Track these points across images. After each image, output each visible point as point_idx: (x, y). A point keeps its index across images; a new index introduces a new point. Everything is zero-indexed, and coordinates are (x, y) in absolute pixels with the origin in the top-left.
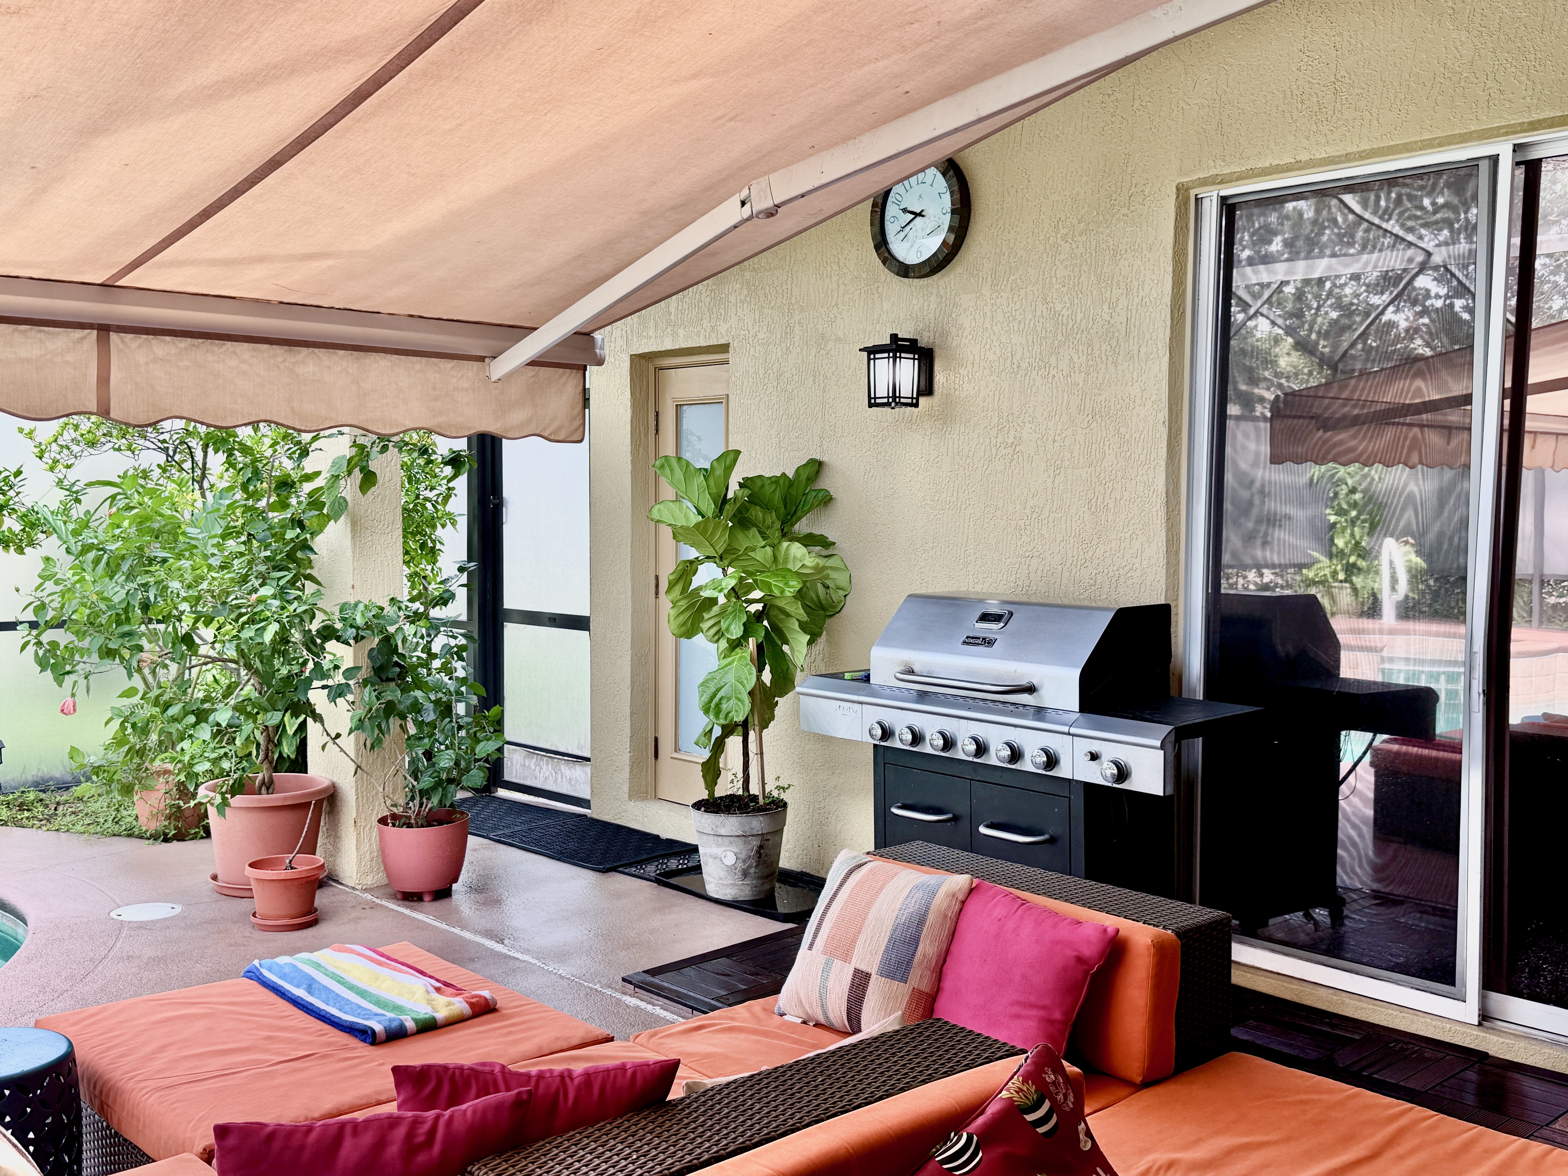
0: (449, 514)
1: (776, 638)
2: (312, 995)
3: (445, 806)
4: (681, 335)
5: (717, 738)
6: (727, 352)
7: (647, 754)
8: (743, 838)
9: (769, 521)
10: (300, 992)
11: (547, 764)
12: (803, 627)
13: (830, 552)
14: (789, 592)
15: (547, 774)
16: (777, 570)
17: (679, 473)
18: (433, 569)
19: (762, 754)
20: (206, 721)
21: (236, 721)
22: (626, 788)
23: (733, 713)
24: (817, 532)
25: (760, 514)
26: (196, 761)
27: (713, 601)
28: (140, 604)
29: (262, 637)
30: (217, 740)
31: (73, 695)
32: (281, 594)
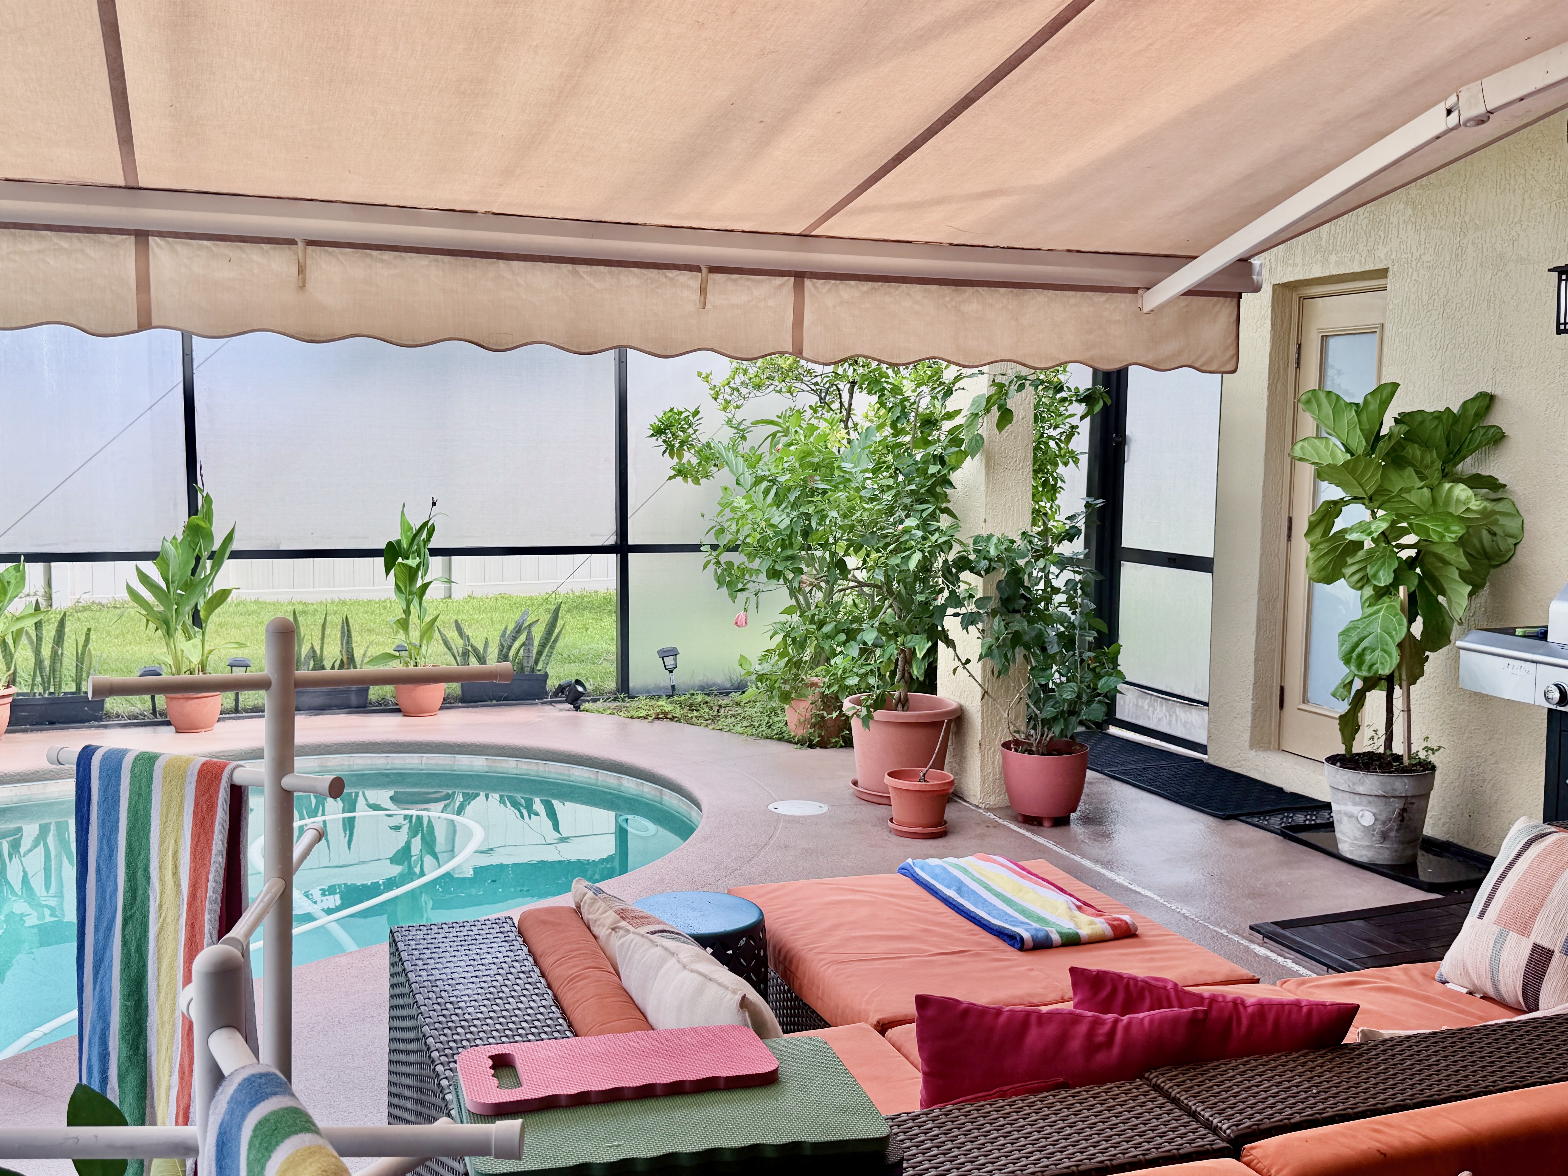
0: (1072, 452)
1: (1431, 588)
2: (962, 897)
3: (1066, 736)
4: (1333, 261)
5: (1357, 691)
6: (1386, 277)
7: (1271, 704)
8: (1383, 799)
9: (1428, 460)
10: (951, 893)
11: (1162, 706)
12: (1465, 577)
13: (1499, 495)
14: (1450, 538)
15: (1161, 715)
16: (1436, 513)
17: (1327, 409)
18: (1052, 507)
19: (1409, 711)
20: (855, 639)
21: (880, 642)
22: (1247, 736)
23: (1378, 665)
24: (1485, 472)
25: (1418, 453)
26: (847, 675)
27: (1359, 545)
28: (801, 531)
29: (907, 564)
30: (864, 658)
31: (745, 610)
32: (924, 525)
